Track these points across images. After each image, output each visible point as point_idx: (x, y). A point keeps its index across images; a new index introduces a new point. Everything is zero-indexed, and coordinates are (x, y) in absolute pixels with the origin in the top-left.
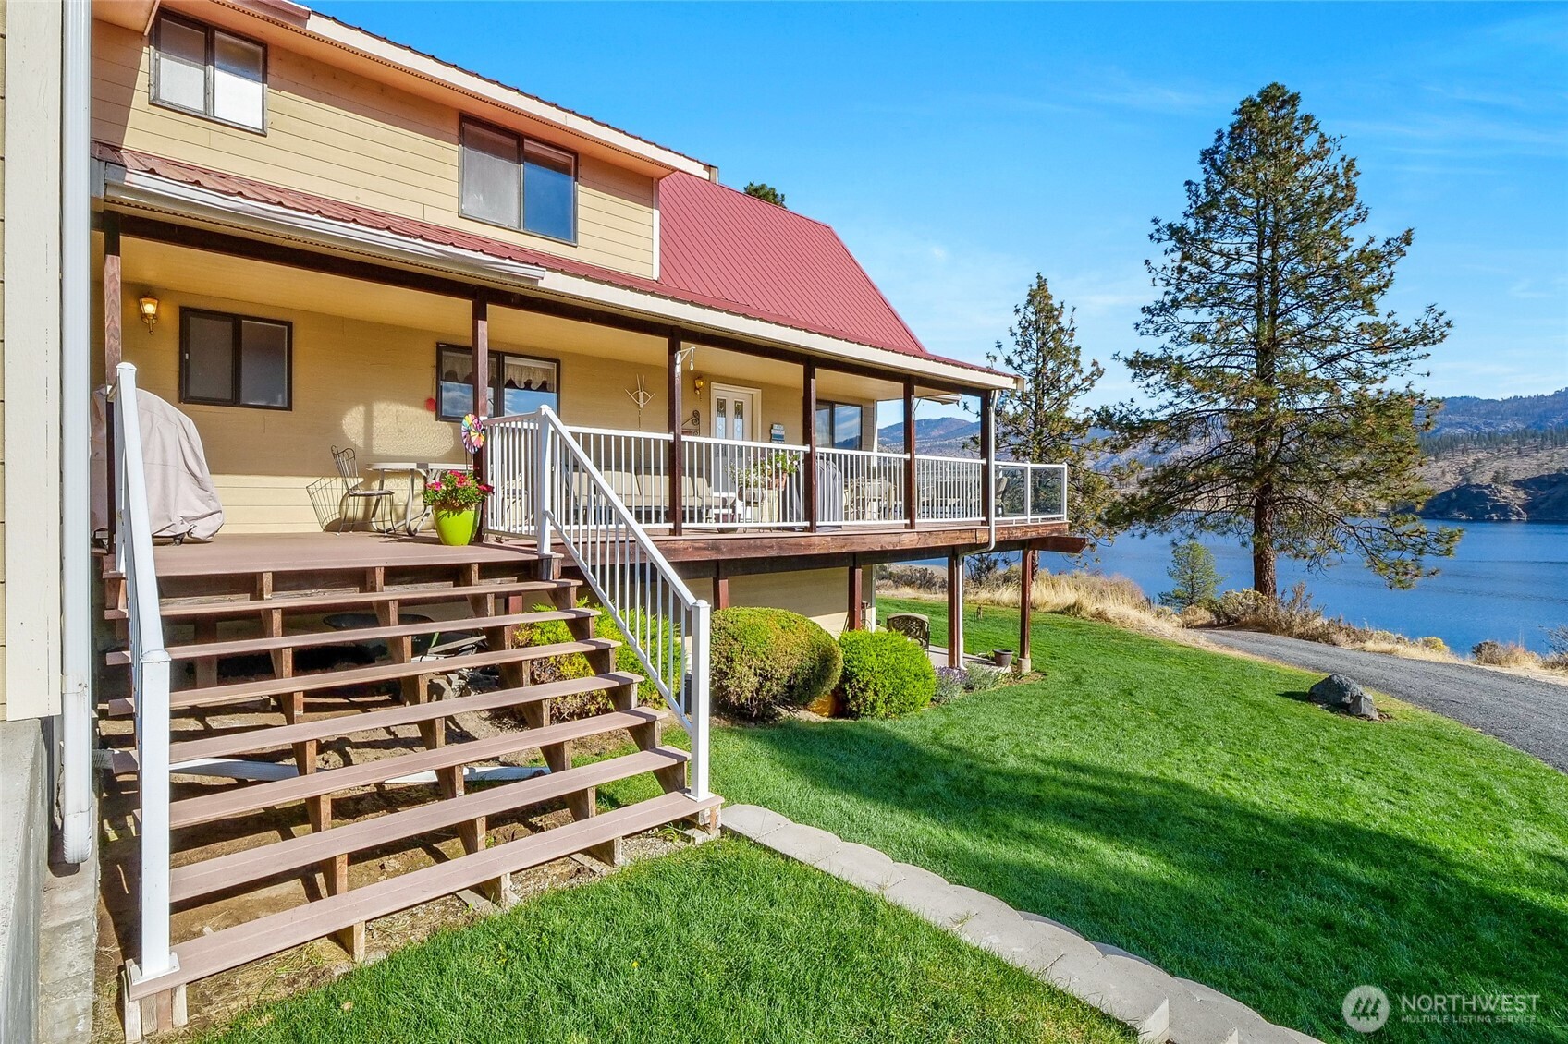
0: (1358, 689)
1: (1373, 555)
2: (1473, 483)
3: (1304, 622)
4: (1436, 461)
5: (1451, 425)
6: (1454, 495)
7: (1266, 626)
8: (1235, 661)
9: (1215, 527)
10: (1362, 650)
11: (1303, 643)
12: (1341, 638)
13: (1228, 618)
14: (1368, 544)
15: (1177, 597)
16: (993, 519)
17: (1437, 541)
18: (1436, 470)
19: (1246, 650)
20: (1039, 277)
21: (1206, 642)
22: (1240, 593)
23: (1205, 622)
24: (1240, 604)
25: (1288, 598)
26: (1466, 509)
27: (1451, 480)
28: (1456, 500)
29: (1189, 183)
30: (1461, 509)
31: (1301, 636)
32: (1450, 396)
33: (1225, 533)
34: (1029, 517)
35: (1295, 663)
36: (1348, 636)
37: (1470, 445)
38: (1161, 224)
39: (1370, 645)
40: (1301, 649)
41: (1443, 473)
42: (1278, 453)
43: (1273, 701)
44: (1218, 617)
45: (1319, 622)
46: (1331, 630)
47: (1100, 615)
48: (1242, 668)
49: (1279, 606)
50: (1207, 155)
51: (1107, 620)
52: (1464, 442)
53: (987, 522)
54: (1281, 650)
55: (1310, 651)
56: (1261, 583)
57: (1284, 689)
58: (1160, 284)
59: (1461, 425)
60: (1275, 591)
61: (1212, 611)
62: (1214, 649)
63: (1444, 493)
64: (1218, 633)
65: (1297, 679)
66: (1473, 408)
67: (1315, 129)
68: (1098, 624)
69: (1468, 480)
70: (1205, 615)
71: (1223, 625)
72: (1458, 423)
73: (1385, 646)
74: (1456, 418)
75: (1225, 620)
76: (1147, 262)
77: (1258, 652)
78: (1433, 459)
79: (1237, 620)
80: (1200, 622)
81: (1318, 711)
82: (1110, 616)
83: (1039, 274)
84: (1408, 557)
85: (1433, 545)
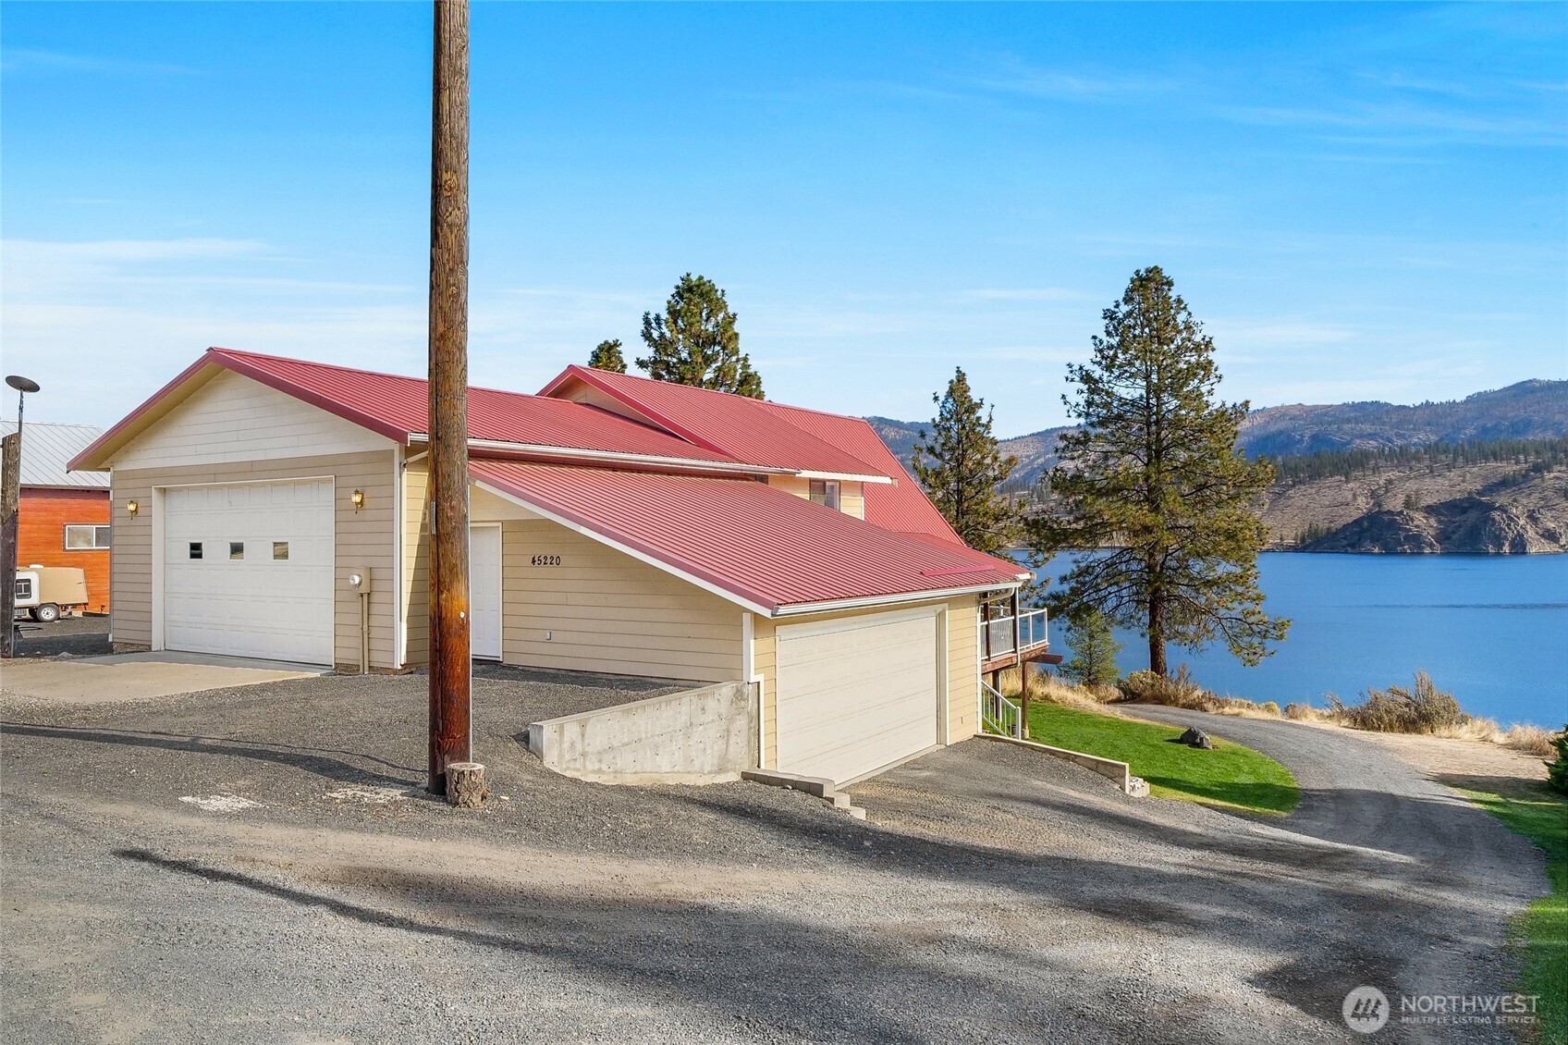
0: (1203, 734)
1: (1234, 639)
2: (1385, 508)
3: (1186, 695)
4: (1347, 482)
5: (1361, 436)
6: (1366, 524)
7: (1161, 700)
8: (1141, 725)
9: (1122, 622)
10: (1222, 714)
11: (1184, 711)
12: (1209, 706)
13: (1133, 693)
14: (1230, 632)
15: (1075, 668)
16: (1019, 648)
17: (1274, 628)
18: (1347, 493)
19: (1147, 718)
20: (958, 371)
21: (1118, 712)
22: (1141, 674)
23: (1115, 697)
24: (1141, 682)
25: (1175, 676)
26: (1378, 541)
27: (1363, 505)
28: (1368, 529)
29: (1094, 337)
30: (1374, 541)
31: (1184, 706)
32: (1360, 401)
33: (1129, 628)
34: (1032, 644)
35: (1176, 725)
36: (1215, 704)
37: (1382, 462)
38: (1074, 368)
39: (1227, 710)
40: (1182, 716)
41: (1355, 496)
42: (1163, 563)
43: (1161, 744)
44: (1125, 693)
45: (1198, 693)
46: (1204, 700)
47: (1046, 698)
48: (1145, 728)
49: (1169, 683)
50: (1109, 315)
51: (1053, 701)
52: (1375, 458)
53: (1015, 652)
54: (1169, 717)
55: (1187, 716)
56: (1156, 664)
57: (1168, 738)
58: (1074, 415)
59: (1371, 436)
60: (1166, 670)
61: (1121, 689)
62: (1126, 718)
63: (1355, 521)
64: (1129, 708)
65: (1176, 733)
66: (1384, 416)
67: (1185, 308)
68: (1046, 704)
69: (1380, 506)
70: (1115, 693)
71: (1129, 700)
72: (1370, 434)
73: (1236, 710)
74: (1367, 428)
75: (1131, 696)
76: (1063, 397)
77: (1155, 719)
78: (1343, 479)
79: (1139, 695)
80: (1110, 698)
81: (1185, 747)
82: (1054, 698)
83: (958, 368)
84: (1256, 641)
85: (1272, 631)
